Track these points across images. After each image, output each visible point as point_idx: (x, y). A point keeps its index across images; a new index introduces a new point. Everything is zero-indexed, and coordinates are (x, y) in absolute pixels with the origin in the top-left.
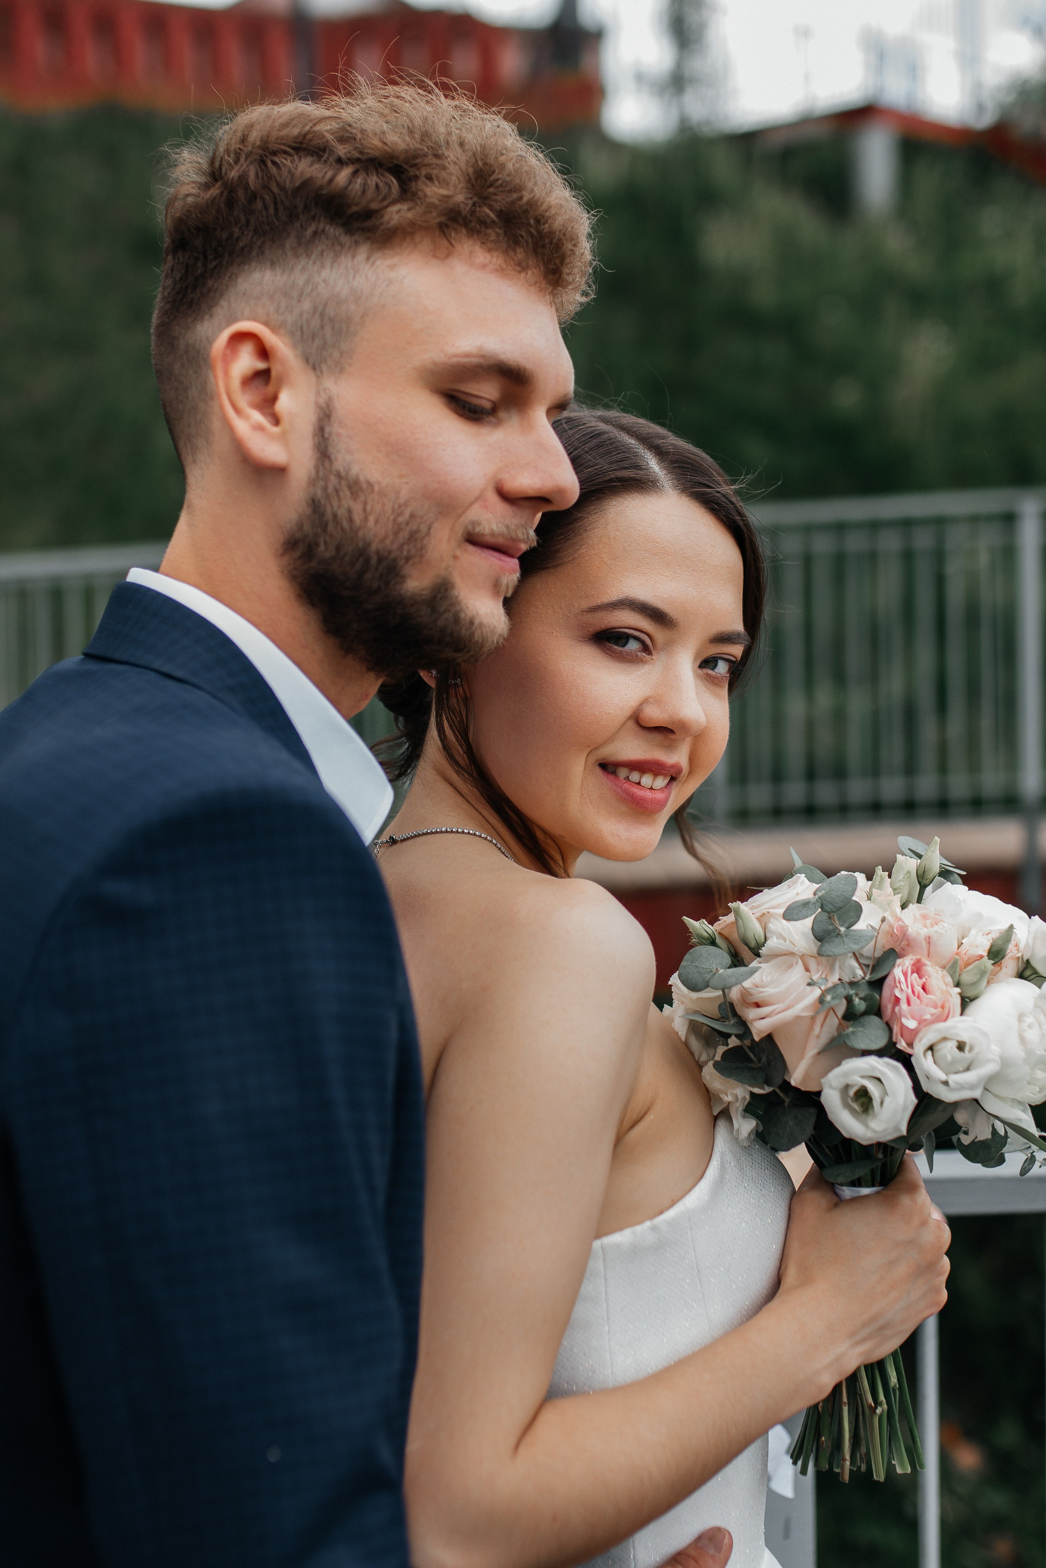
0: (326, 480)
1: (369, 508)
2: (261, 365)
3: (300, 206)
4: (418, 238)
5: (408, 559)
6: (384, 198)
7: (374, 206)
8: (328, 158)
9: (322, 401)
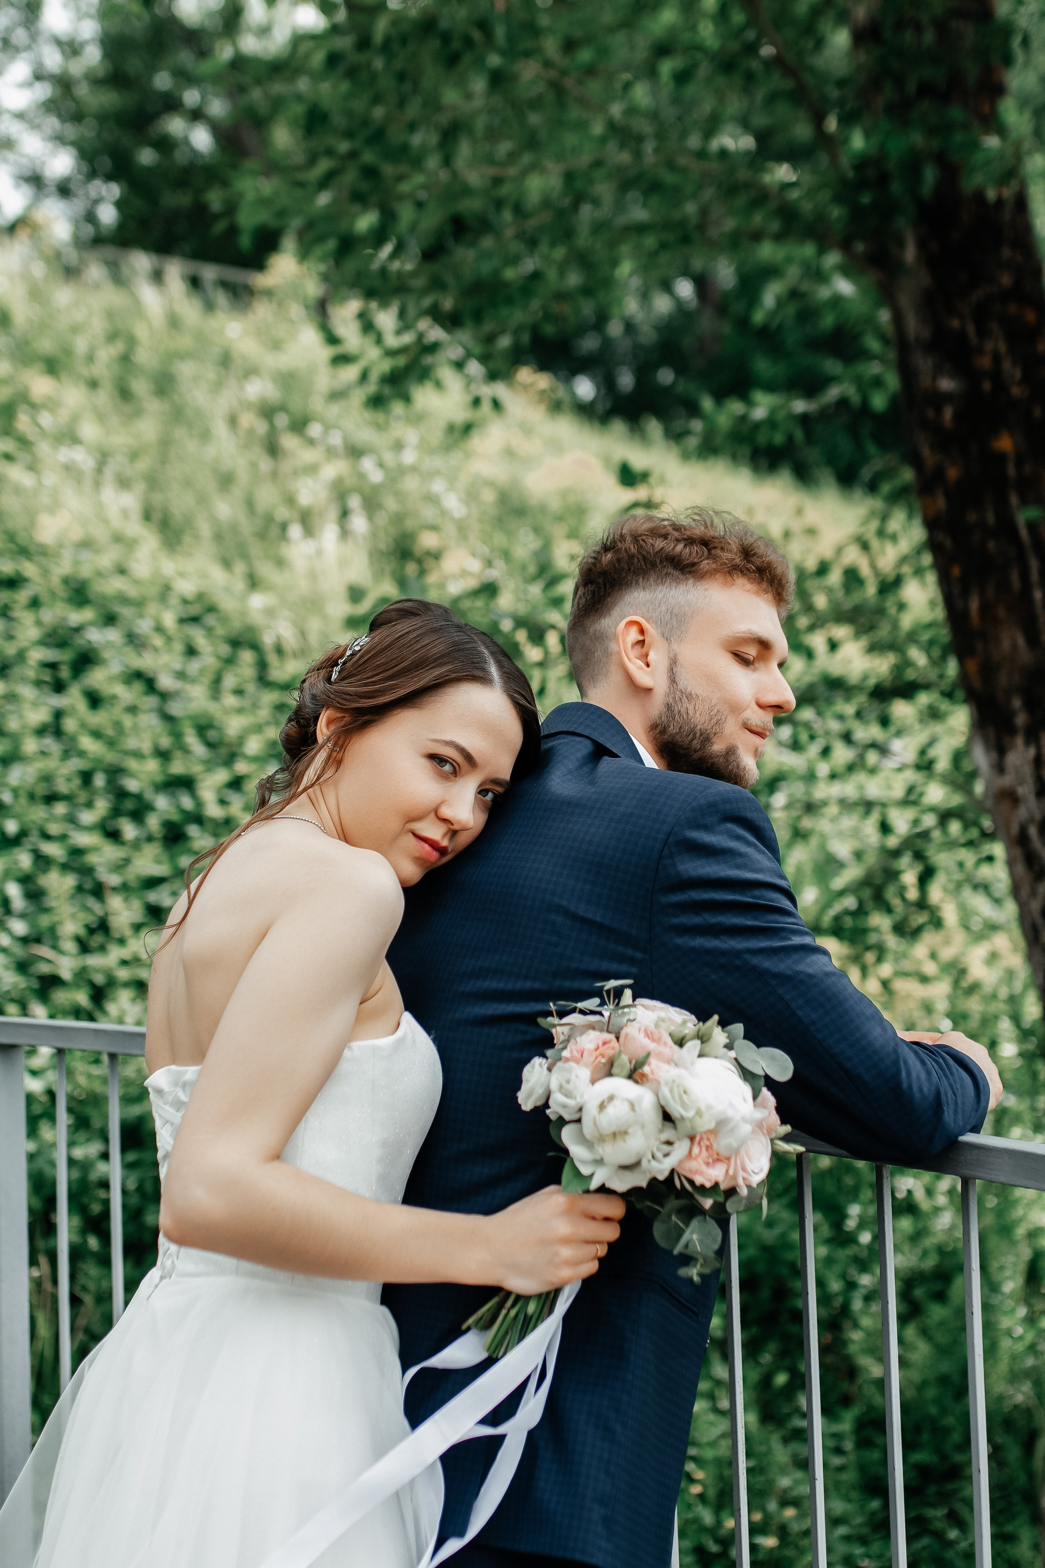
0: (674, 693)
1: (697, 708)
2: (641, 638)
3: (658, 561)
4: (717, 576)
5: (715, 734)
6: (700, 558)
7: (696, 560)
8: (671, 538)
9: (671, 655)
